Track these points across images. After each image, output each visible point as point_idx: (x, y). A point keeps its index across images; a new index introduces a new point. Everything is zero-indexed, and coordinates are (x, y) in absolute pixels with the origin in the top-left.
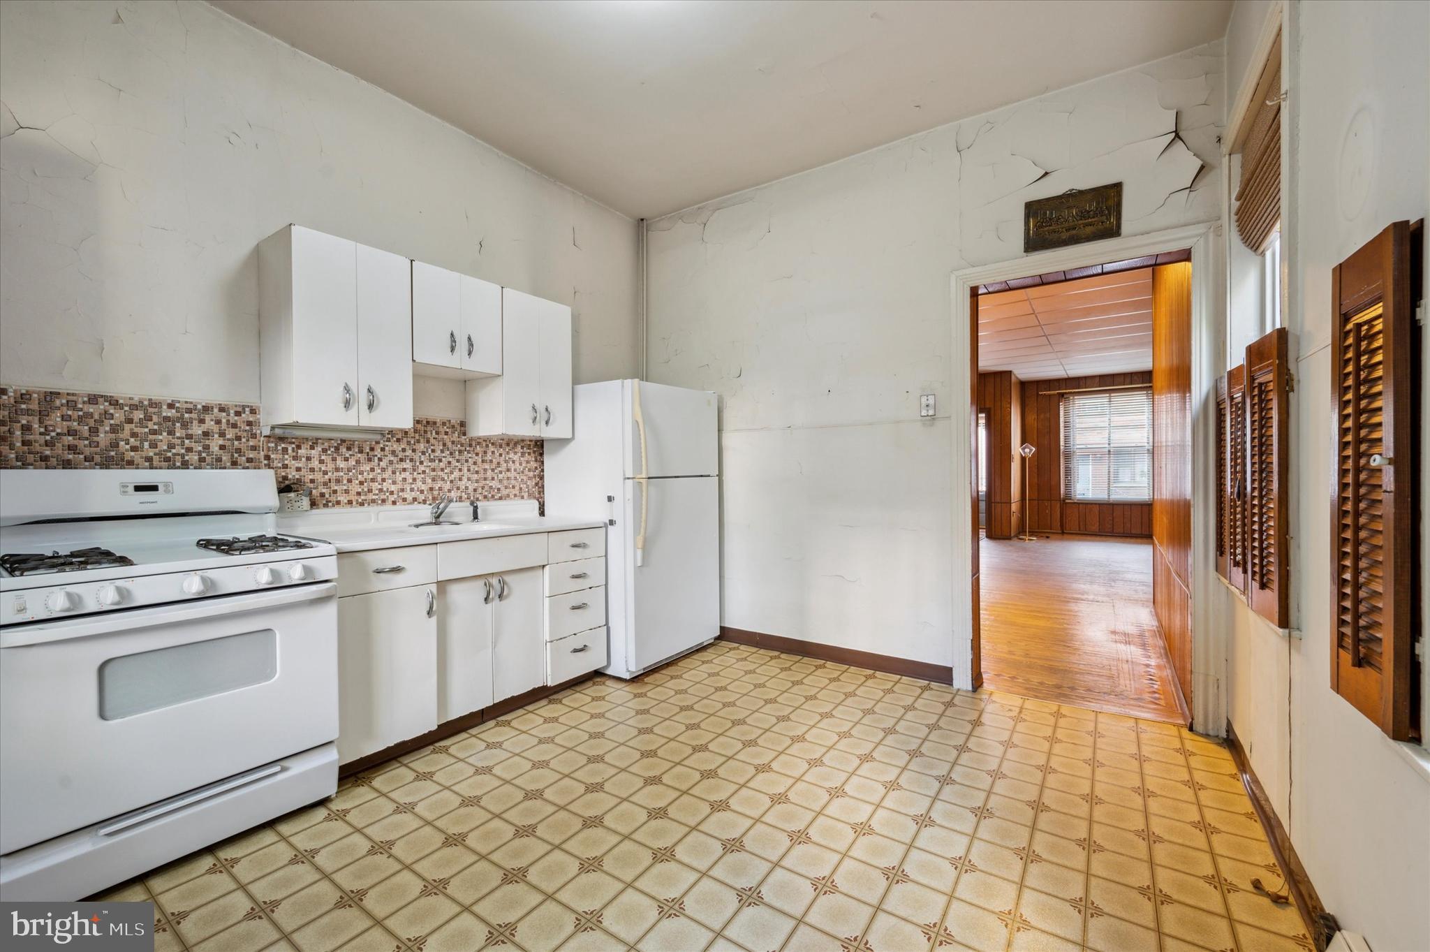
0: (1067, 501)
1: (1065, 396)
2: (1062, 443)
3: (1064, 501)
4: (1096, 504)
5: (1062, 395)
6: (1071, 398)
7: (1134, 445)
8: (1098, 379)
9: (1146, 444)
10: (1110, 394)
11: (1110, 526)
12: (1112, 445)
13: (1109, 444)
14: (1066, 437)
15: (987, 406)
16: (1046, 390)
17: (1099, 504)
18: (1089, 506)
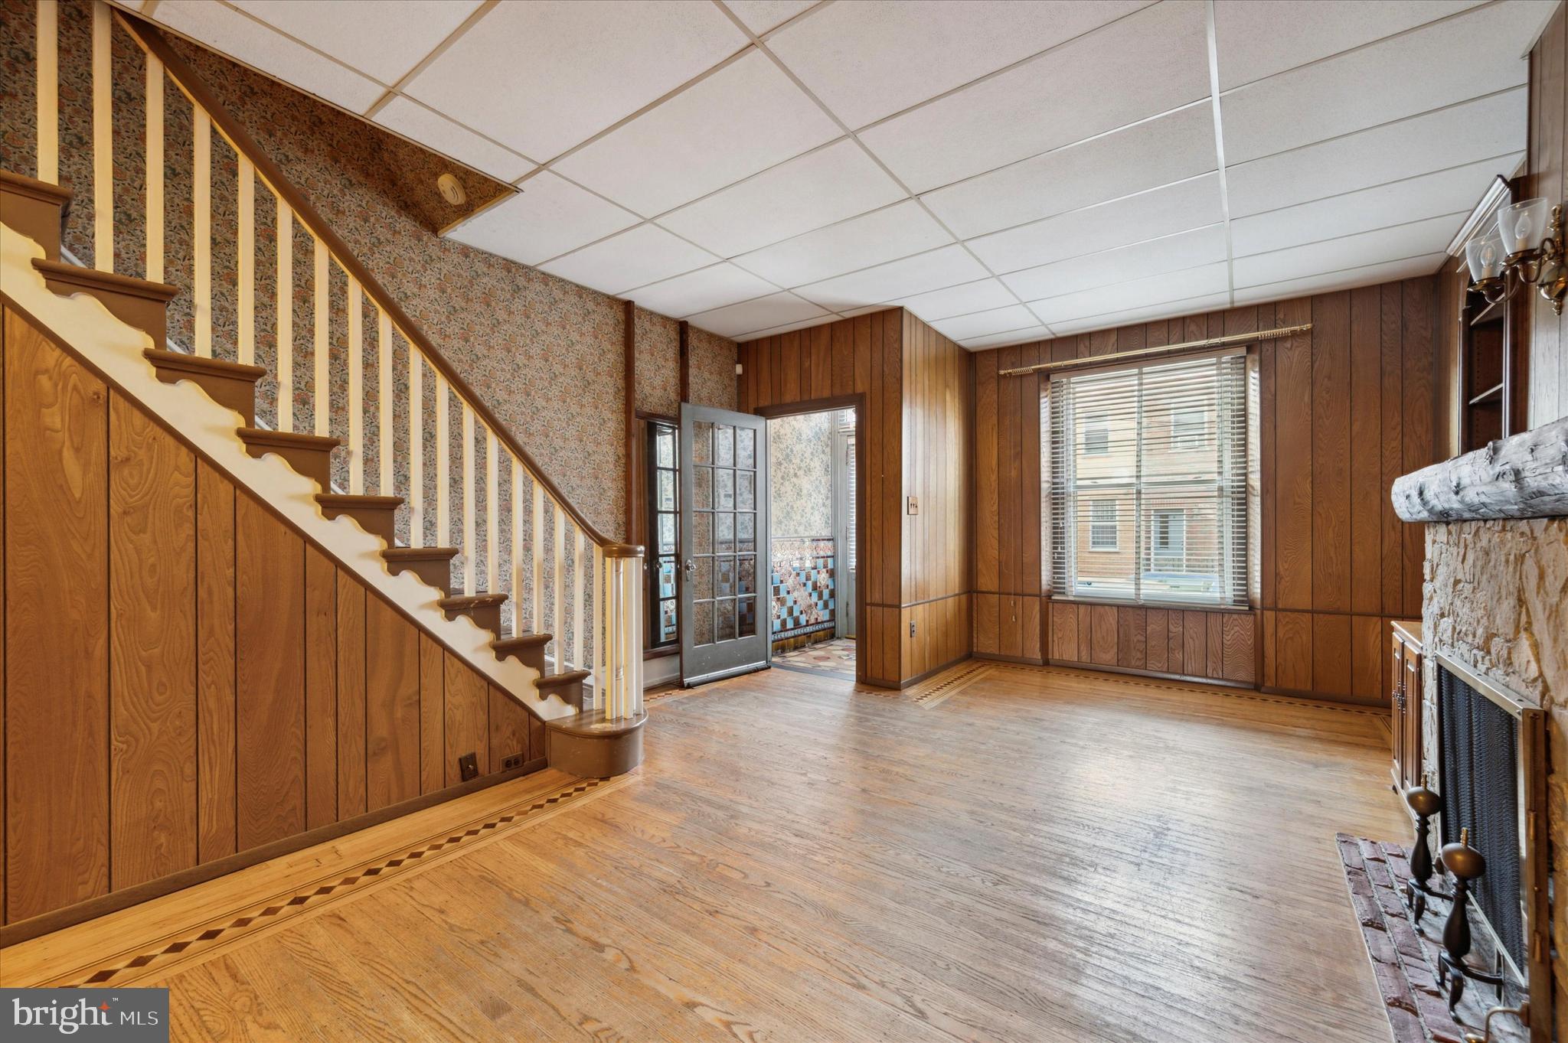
0: (1056, 597)
1: (1054, 378)
2: (1045, 475)
3: (1049, 597)
4: (1110, 605)
5: (1045, 375)
6: (1064, 380)
7: (1190, 478)
8: (1113, 338)
9: (1215, 476)
10: (1140, 368)
11: (1139, 655)
12: (1143, 480)
13: (1138, 477)
14: (1055, 464)
15: (860, 389)
16: (1013, 366)
17: (1118, 606)
18: (1100, 609)
